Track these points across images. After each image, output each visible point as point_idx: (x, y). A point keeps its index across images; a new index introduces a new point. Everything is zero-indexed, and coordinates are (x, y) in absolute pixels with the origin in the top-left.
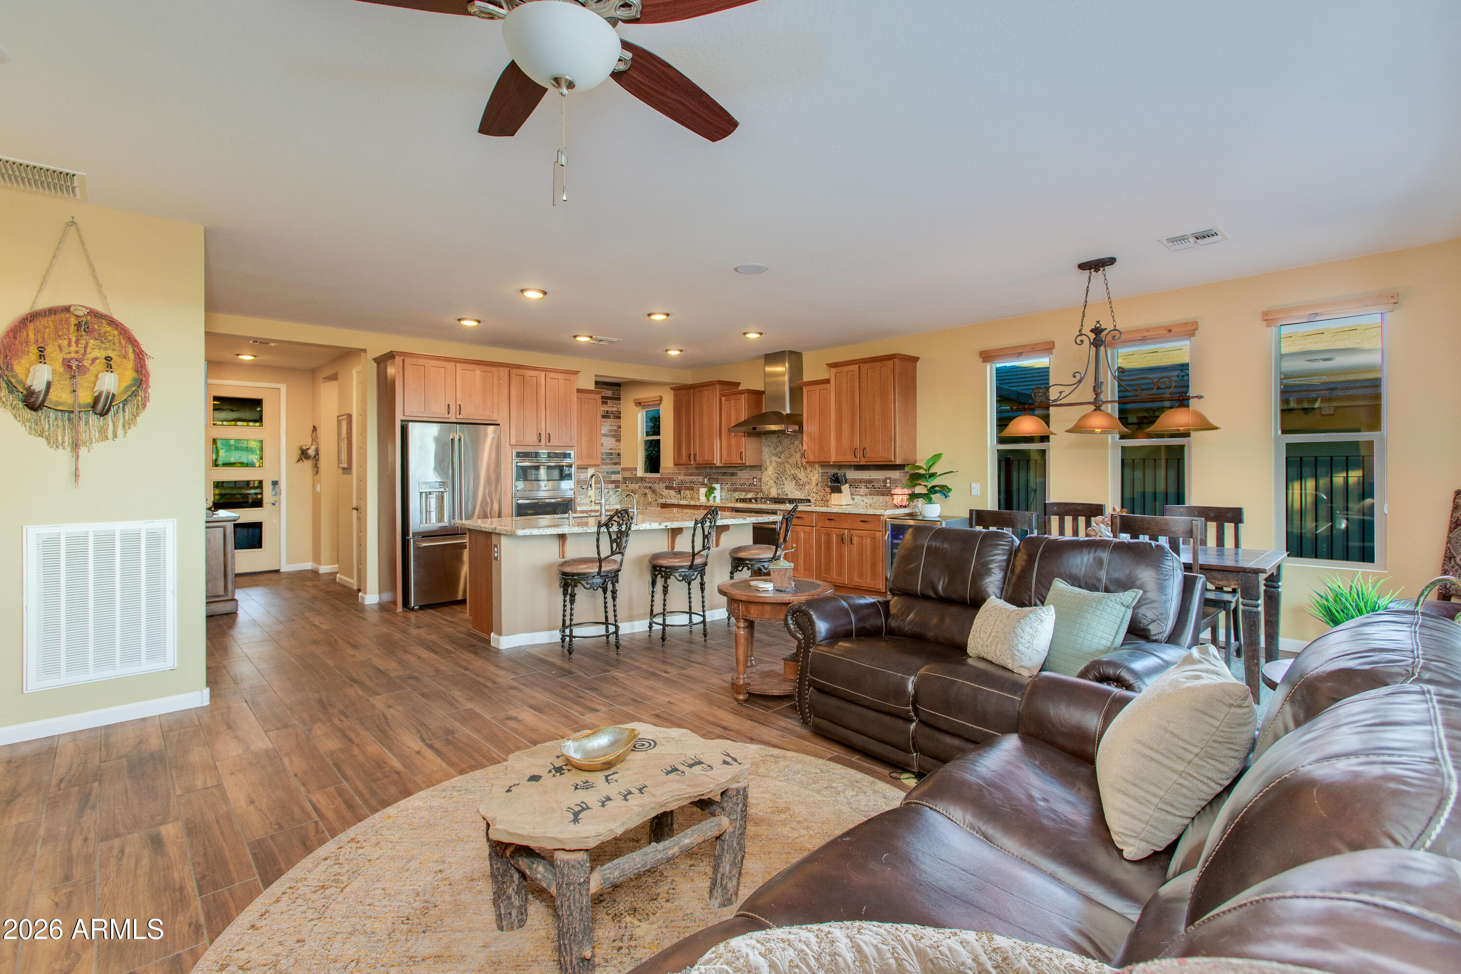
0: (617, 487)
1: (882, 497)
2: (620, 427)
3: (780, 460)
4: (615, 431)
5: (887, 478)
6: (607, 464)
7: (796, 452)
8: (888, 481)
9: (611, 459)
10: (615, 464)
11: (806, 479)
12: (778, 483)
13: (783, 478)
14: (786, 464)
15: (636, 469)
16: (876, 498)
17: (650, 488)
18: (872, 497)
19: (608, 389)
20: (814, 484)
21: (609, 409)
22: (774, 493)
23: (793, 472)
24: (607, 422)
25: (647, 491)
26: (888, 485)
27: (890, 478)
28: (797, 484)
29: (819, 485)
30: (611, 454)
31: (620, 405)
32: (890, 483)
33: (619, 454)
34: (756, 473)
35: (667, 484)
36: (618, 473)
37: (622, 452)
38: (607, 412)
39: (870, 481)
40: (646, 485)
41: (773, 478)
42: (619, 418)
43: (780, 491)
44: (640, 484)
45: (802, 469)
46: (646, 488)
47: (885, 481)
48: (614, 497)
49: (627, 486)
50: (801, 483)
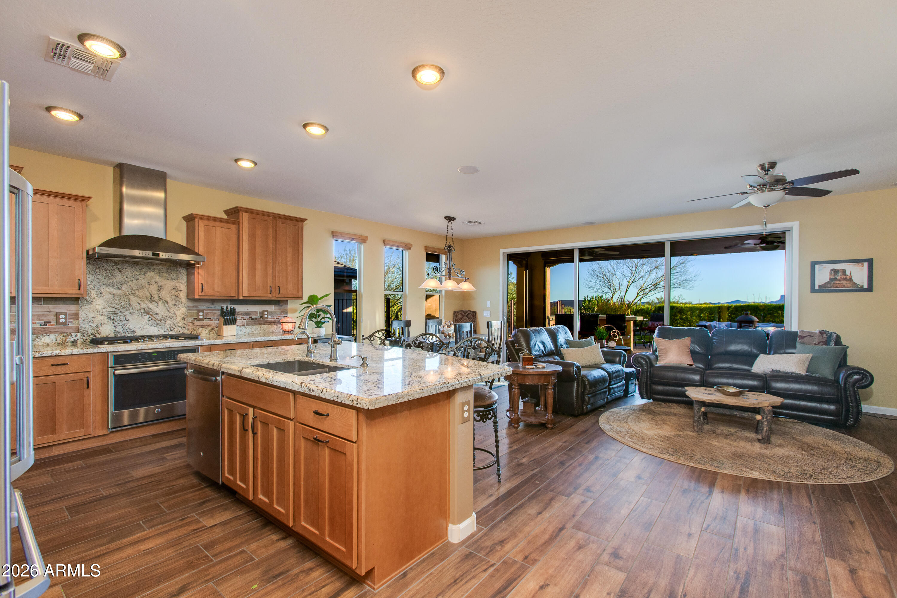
1: (259, 326)
3: (120, 292)
5: (264, 311)
7: (149, 283)
8: (266, 313)
11: (167, 314)
12: (117, 318)
13: (127, 313)
14: (131, 297)
16: (255, 327)
18: (250, 327)
20: (179, 318)
22: (107, 330)
23: (143, 306)
26: (266, 316)
27: (267, 311)
28: (151, 318)
29: (186, 319)
32: (267, 314)
34: (72, 308)
39: (247, 314)
41: (106, 314)
43: (119, 329)
45: (160, 303)
47: (262, 313)
50: (159, 318)
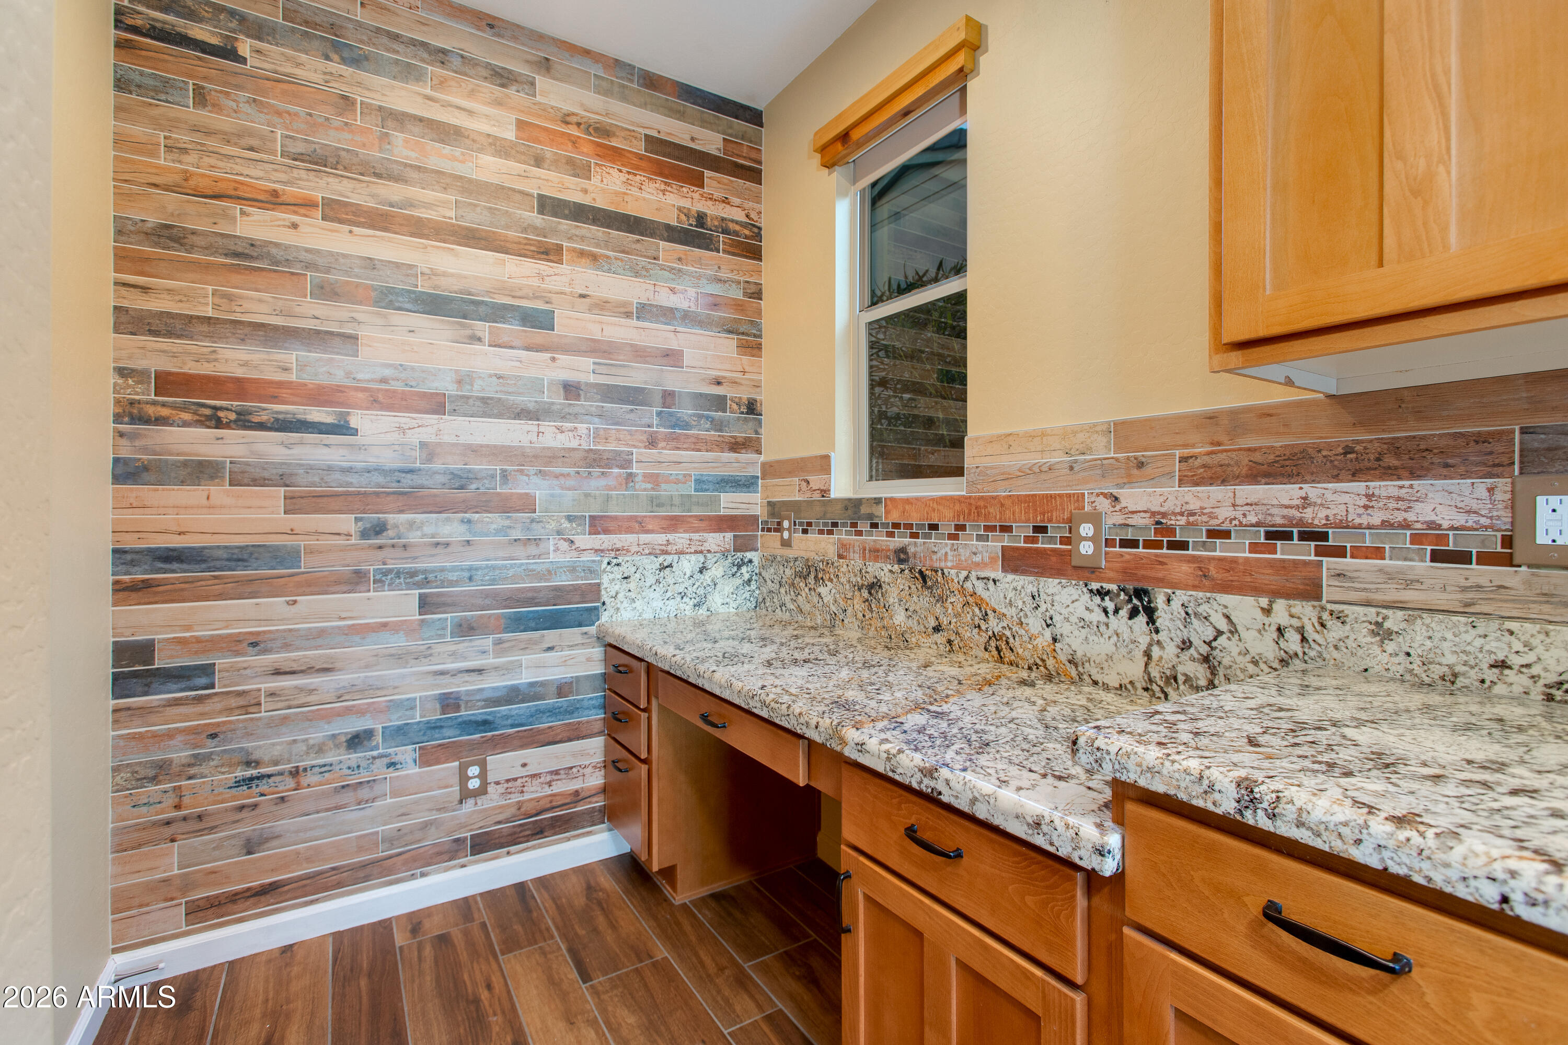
0: (742, 545)
2: (757, 295)
4: (738, 306)
6: (698, 445)
9: (719, 426)
10: (736, 446)
15: (823, 464)
17: (901, 556)
19: (704, 124)
21: (713, 210)
24: (699, 261)
25: (882, 570)
30: (720, 402)
31: (758, 199)
33: (752, 408)
35: (1018, 539)
36: (748, 484)
37: (764, 398)
38: (701, 219)
40: (879, 538)
42: (754, 253)
44: (843, 535)
46: (876, 553)
48: (728, 586)
49: (786, 544)
